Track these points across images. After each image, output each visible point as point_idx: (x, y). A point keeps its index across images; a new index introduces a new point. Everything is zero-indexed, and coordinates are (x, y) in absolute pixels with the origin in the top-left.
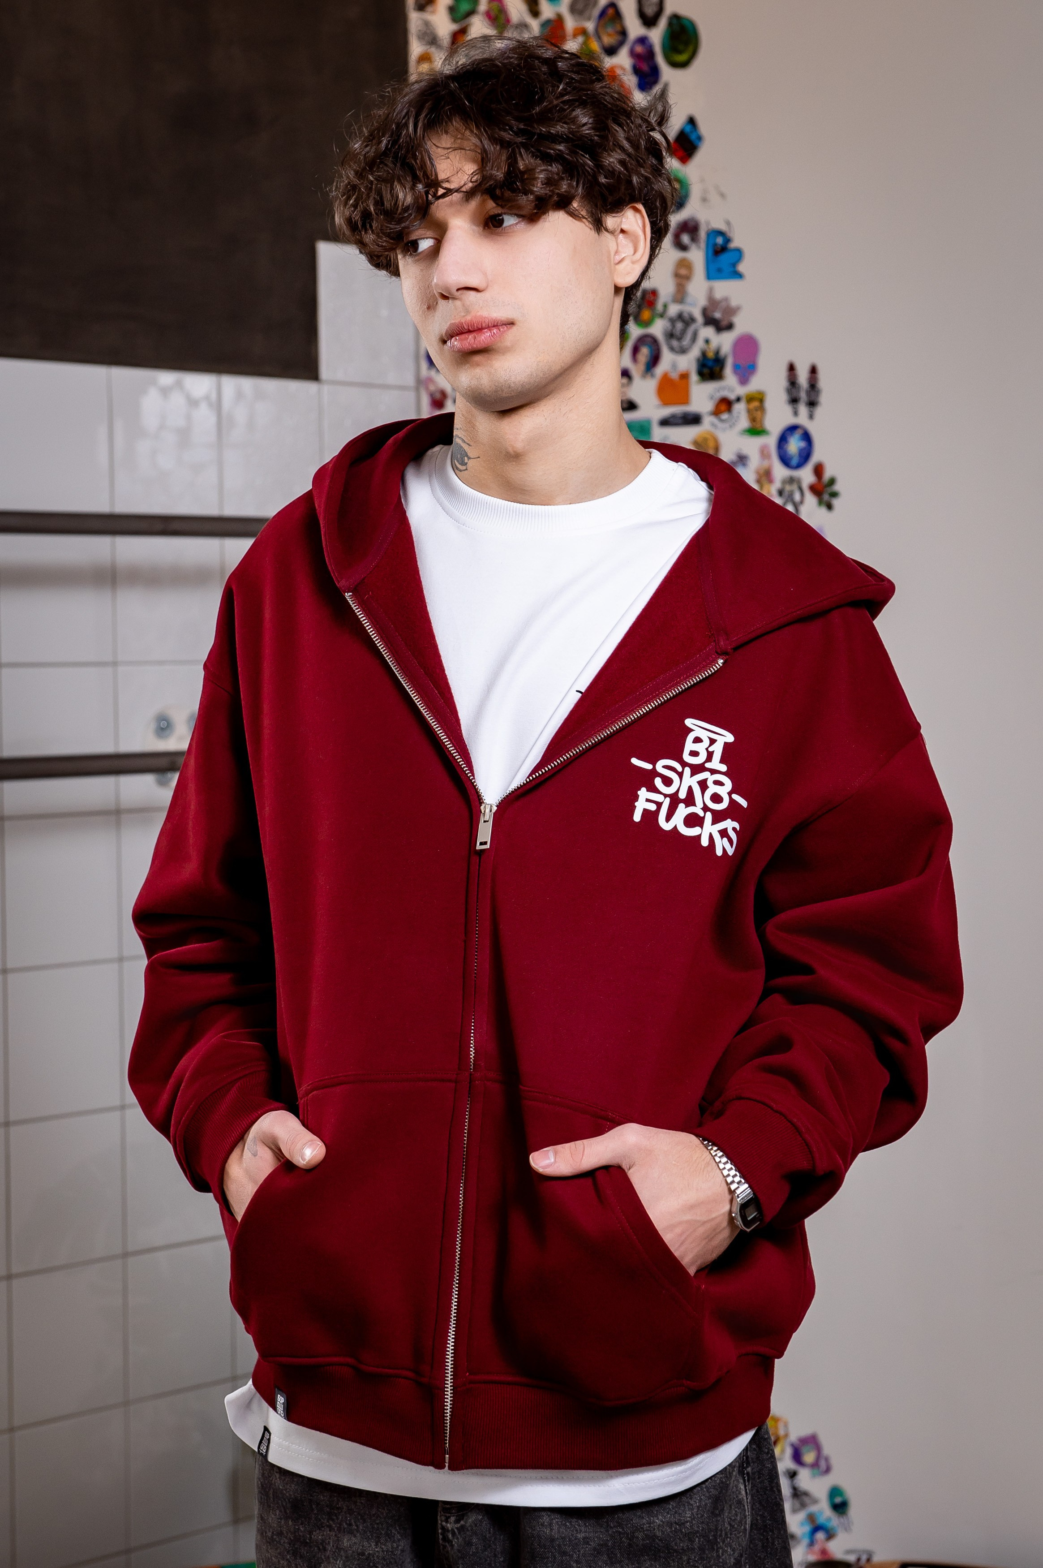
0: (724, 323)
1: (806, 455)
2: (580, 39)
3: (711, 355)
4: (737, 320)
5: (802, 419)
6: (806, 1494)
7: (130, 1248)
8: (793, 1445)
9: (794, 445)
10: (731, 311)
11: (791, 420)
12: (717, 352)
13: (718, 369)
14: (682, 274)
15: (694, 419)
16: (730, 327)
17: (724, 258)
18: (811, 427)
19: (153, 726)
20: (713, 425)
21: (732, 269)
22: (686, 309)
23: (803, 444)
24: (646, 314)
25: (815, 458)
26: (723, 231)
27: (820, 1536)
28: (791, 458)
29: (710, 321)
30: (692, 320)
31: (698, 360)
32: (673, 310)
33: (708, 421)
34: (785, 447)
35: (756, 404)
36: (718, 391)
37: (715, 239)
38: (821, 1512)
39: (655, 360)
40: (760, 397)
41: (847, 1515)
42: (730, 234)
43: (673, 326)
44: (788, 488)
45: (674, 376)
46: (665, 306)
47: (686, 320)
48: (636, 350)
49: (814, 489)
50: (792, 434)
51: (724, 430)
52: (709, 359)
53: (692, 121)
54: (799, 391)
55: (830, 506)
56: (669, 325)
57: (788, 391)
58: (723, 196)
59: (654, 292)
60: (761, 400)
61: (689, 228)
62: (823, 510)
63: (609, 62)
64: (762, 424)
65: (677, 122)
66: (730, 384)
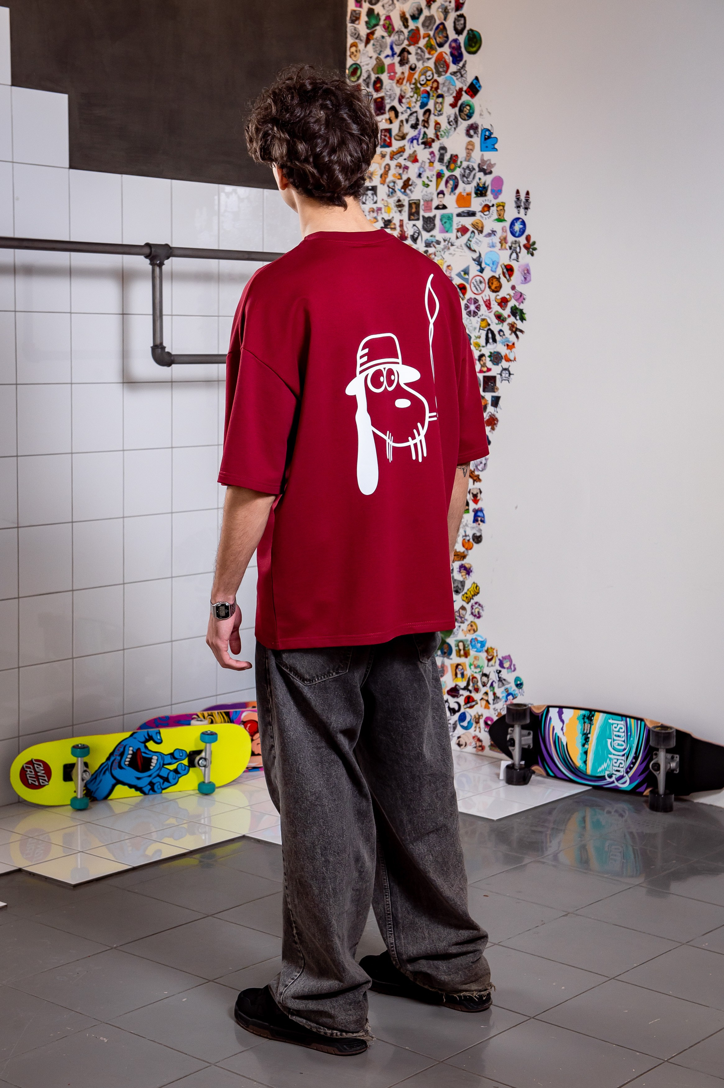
0: (487, 171)
1: (523, 231)
2: (427, 39)
3: (481, 185)
4: (492, 170)
5: (522, 215)
6: (504, 680)
8: (499, 660)
9: (517, 227)
10: (491, 165)
11: (517, 216)
12: (484, 184)
13: (484, 192)
14: (469, 149)
15: (473, 214)
16: (490, 173)
17: (488, 141)
18: (525, 219)
20: (481, 216)
21: (493, 147)
22: (471, 164)
23: (521, 226)
24: (452, 166)
25: (527, 233)
26: (489, 130)
27: (510, 697)
28: (516, 232)
29: (481, 170)
30: (474, 169)
31: (475, 187)
32: (465, 164)
33: (478, 214)
34: (513, 227)
35: (501, 208)
36: (484, 202)
37: (485, 133)
38: (511, 687)
39: (456, 187)
40: (503, 204)
41: (522, 689)
42: (492, 131)
43: (465, 172)
44: (514, 245)
45: (465, 194)
46: (461, 162)
47: (471, 169)
48: (447, 182)
49: (525, 246)
50: (516, 222)
51: (486, 219)
52: (481, 187)
53: (477, 78)
54: (520, 203)
55: (532, 255)
56: (463, 172)
57: (516, 202)
58: (490, 113)
59: (456, 156)
60: (504, 207)
61: (474, 127)
62: (530, 255)
63: (439, 50)
64: (503, 216)
65: (470, 79)
66: (489, 198)
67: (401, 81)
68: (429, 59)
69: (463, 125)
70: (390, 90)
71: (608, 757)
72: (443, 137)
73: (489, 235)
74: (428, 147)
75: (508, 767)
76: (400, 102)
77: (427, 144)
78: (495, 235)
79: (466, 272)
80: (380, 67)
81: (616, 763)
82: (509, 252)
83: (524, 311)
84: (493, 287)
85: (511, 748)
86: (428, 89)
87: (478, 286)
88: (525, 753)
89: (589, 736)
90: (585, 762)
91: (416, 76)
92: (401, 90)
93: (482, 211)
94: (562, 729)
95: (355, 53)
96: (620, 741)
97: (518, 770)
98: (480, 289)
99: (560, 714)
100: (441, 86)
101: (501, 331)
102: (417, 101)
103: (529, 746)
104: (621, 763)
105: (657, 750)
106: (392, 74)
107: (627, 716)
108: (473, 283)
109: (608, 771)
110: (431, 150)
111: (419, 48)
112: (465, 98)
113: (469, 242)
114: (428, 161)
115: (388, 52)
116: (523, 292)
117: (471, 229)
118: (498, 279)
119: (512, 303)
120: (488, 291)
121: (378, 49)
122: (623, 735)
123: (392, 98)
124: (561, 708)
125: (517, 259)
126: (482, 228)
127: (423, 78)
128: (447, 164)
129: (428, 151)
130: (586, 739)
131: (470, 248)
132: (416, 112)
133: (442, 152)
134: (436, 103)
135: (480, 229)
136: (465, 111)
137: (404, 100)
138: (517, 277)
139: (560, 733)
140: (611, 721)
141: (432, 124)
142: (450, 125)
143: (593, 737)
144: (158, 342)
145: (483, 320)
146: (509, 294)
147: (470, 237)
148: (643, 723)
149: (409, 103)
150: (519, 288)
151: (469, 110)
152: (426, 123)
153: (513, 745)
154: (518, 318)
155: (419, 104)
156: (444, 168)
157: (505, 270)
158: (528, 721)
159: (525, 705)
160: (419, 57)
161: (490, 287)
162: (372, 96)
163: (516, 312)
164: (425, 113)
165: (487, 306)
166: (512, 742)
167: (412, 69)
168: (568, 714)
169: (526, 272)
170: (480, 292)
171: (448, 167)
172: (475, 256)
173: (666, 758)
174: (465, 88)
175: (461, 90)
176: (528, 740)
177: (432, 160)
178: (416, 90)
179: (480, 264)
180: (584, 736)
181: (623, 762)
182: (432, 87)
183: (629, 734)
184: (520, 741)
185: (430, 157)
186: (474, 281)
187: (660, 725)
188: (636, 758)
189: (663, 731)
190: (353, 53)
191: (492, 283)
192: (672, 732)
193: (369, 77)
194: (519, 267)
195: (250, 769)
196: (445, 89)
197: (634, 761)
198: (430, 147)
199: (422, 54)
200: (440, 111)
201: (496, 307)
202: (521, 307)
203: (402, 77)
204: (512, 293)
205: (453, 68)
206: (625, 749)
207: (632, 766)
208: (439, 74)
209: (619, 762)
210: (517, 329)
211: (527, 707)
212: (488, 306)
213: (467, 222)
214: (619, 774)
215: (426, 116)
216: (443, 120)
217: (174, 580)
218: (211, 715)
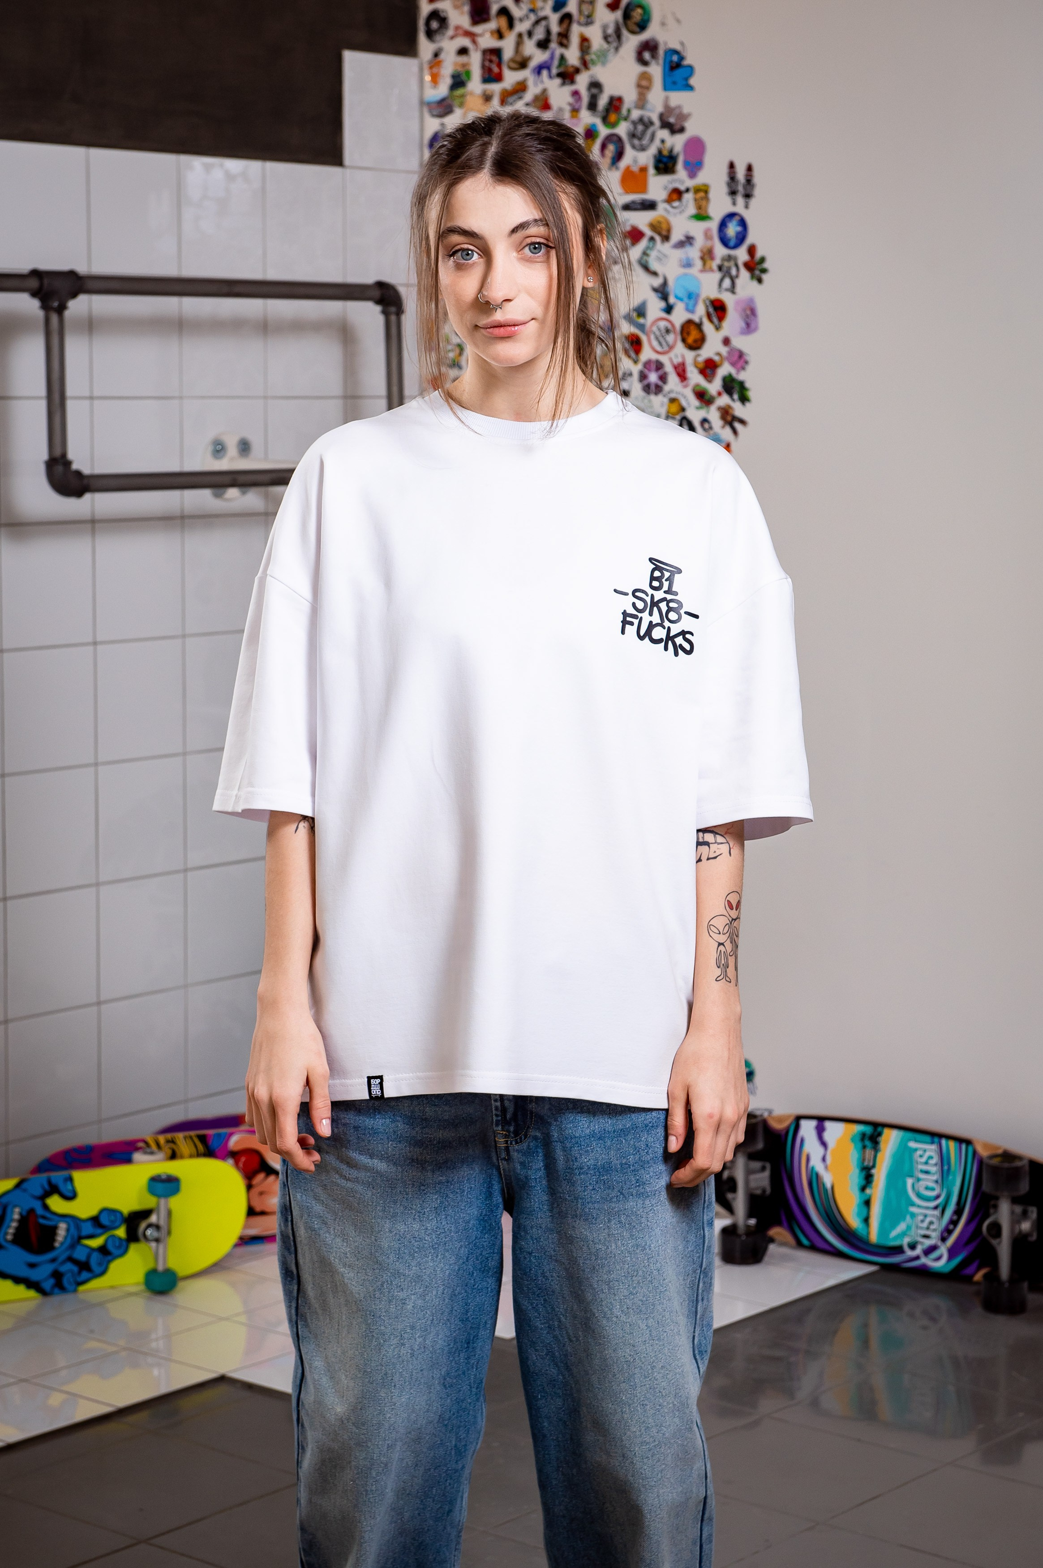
0: (677, 127)
1: (741, 238)
3: (665, 153)
4: (688, 125)
5: (740, 208)
7: (189, 866)
9: (732, 230)
10: (683, 117)
11: (731, 209)
12: (671, 151)
13: (670, 165)
14: (643, 85)
15: (650, 206)
16: (682, 130)
17: (679, 72)
18: (747, 215)
19: (210, 448)
20: (666, 210)
21: (684, 83)
22: (646, 114)
23: (739, 229)
24: (613, 117)
25: (749, 241)
26: (678, 50)
28: (730, 240)
29: (665, 125)
30: (651, 123)
31: (655, 157)
32: (636, 114)
33: (662, 207)
34: (725, 230)
35: (702, 194)
36: (671, 183)
37: (671, 57)
39: (619, 155)
40: (705, 188)
42: (684, 54)
43: (635, 128)
44: (726, 264)
45: (635, 169)
46: (629, 111)
47: (646, 124)
48: (604, 147)
49: (746, 265)
50: (730, 221)
51: (675, 215)
52: (664, 156)
54: (737, 185)
55: (760, 281)
56: (631, 127)
57: (729, 185)
58: (679, 21)
59: (620, 99)
60: (706, 192)
61: (649, 48)
62: (755, 283)
64: (706, 211)
66: (681, 178)
69: (632, 42)
71: (907, 1211)
72: (594, 63)
73: (681, 244)
74: (567, 81)
75: (725, 1231)
77: (567, 76)
78: (691, 244)
79: (641, 311)
81: (922, 1221)
82: (717, 275)
83: (747, 385)
84: (690, 340)
85: (730, 1196)
87: (663, 337)
89: (873, 1171)
90: (866, 1220)
93: (669, 201)
94: (824, 1159)
96: (929, 1180)
97: (744, 1238)
98: (667, 342)
99: (820, 1130)
101: (705, 421)
103: (764, 1191)
104: (931, 1223)
105: (997, 1198)
107: (941, 1136)
108: (654, 333)
109: (908, 1235)
110: (573, 88)
113: (645, 258)
114: (568, 108)
116: (745, 349)
117: (648, 232)
118: (699, 326)
119: (725, 369)
120: (680, 348)
122: (933, 1169)
124: (821, 1120)
125: (732, 289)
126: (669, 231)
128: (604, 114)
129: (568, 89)
130: (868, 1178)
131: (646, 268)
132: (546, 18)
133: (594, 91)
134: (582, 2)
135: (664, 233)
136: (636, 18)
138: (733, 322)
139: (819, 1167)
140: (912, 1145)
141: (575, 40)
142: (608, 42)
143: (881, 1175)
144: (57, 452)
145: (673, 401)
146: (718, 354)
147: (648, 248)
148: (970, 1149)
149: (532, 2)
150: (738, 342)
151: (641, 14)
152: (564, 38)
153: (734, 1189)
154: (736, 396)
156: (598, 121)
157: (711, 310)
158: (761, 1147)
161: (684, 340)
163: (732, 386)
164: (561, 21)
165: (679, 375)
166: (732, 1184)
168: (833, 1131)
169: (749, 312)
170: (666, 348)
171: (605, 120)
172: (657, 282)
173: (1013, 1213)
176: (762, 1180)
177: (577, 107)
179: (664, 297)
180: (864, 1173)
181: (934, 1220)
183: (946, 1168)
184: (747, 1182)
185: (570, 99)
186: (655, 329)
187: (1000, 1151)
188: (959, 1212)
189: (1006, 1165)
191: (688, 333)
192: (1023, 1166)
194: (737, 303)
195: (245, 1241)
197: (955, 1218)
198: (572, 81)
200: (589, 16)
201: (695, 377)
202: (741, 376)
204: (724, 350)
206: (938, 1197)
207: (951, 1227)
209: (928, 1220)
210: (735, 418)
211: (759, 1119)
212: (682, 374)
213: (641, 220)
214: (928, 1243)
215: (565, 25)
216: (594, 34)
217: (103, 889)
218: (173, 1141)
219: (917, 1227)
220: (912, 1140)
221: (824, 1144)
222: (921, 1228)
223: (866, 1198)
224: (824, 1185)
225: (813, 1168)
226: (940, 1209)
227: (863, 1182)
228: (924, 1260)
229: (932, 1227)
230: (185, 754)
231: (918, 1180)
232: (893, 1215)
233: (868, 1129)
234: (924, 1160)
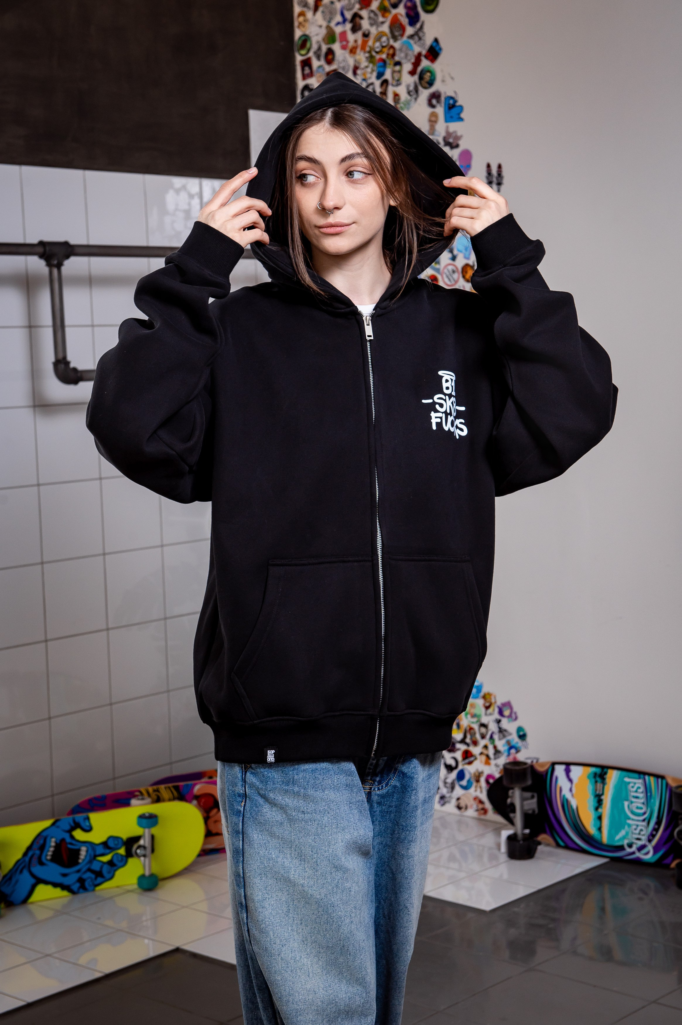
0: (454, 145)
4: (461, 142)
6: (505, 730)
7: (168, 616)
8: (498, 706)
10: (458, 138)
14: (433, 120)
16: (457, 146)
17: (454, 111)
21: (458, 116)
26: (453, 97)
27: (512, 752)
29: (447, 143)
37: (449, 101)
38: (513, 739)
41: (526, 741)
42: (457, 98)
53: (436, 40)
54: (492, 176)
58: (452, 78)
61: (436, 96)
63: (394, 11)
65: (429, 41)
67: (354, 50)
68: (383, 23)
69: (425, 94)
70: (344, 61)
71: (626, 823)
75: (509, 838)
76: (355, 73)
80: (330, 37)
81: (636, 829)
85: (512, 815)
86: (384, 56)
87: (451, 275)
88: (528, 819)
89: (603, 797)
90: (600, 829)
91: (370, 43)
92: (355, 61)
94: (571, 790)
95: (303, 23)
96: (639, 803)
97: (521, 842)
98: (454, 279)
99: (568, 771)
100: (397, 53)
102: (373, 71)
103: (534, 811)
104: (641, 830)
106: (344, 43)
107: (645, 774)
108: (446, 274)
109: (627, 838)
111: (372, 11)
112: (425, 63)
115: (339, 18)
120: (462, 282)
121: (328, 17)
122: (641, 795)
123: (346, 70)
124: (568, 765)
127: (377, 44)
130: (600, 802)
132: (372, 84)
134: (393, 72)
136: (427, 79)
137: (359, 72)
139: (568, 795)
140: (627, 780)
141: (390, 96)
142: (410, 95)
143: (607, 799)
144: (60, 356)
148: (664, 782)
149: (364, 74)
151: (430, 77)
153: (514, 811)
155: (375, 74)
158: (529, 782)
159: (525, 764)
160: (373, 22)
161: (464, 277)
162: (324, 69)
164: (382, 84)
166: (512, 808)
167: (366, 35)
168: (576, 772)
170: (453, 282)
174: (424, 52)
175: (420, 54)
176: (532, 804)
178: (371, 59)
180: (597, 798)
181: (643, 828)
182: (388, 55)
183: (649, 794)
184: (522, 806)
186: (446, 271)
188: (658, 823)
190: (300, 24)
191: (466, 272)
193: (319, 48)
195: (204, 853)
196: (403, 55)
197: (656, 827)
199: (375, 17)
200: (398, 80)
203: (355, 45)
205: (410, 30)
206: (645, 813)
207: (654, 833)
208: (395, 38)
209: (639, 828)
211: (528, 765)
214: (640, 843)
215: (384, 87)
216: (402, 91)
217: (111, 632)
218: (157, 791)
219: (633, 833)
220: (627, 777)
221: (570, 780)
222: (635, 834)
223: (599, 815)
224: (571, 806)
225: (564, 796)
226: (646, 821)
227: (596, 805)
228: (638, 855)
229: (642, 833)
230: (162, 546)
231: (632, 802)
232: (617, 825)
233: (598, 770)
234: (634, 789)
